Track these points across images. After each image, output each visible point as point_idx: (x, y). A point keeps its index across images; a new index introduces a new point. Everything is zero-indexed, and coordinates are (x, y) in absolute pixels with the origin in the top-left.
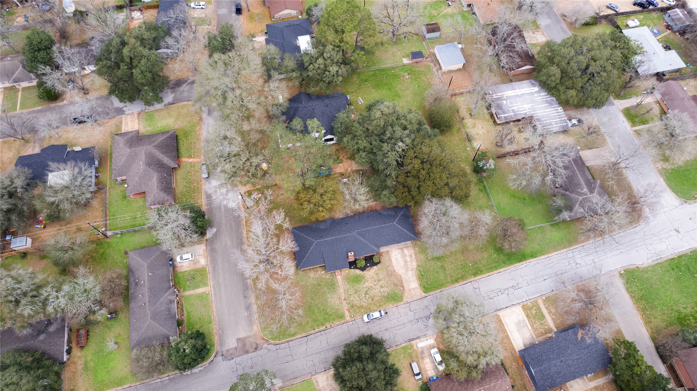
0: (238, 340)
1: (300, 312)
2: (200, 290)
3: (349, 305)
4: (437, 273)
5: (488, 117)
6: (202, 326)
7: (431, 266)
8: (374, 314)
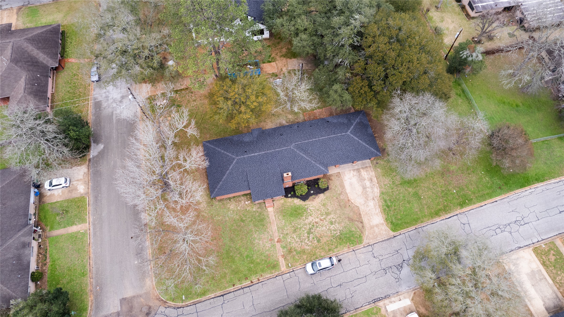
0: (123, 301)
1: (212, 260)
2: (74, 229)
3: (285, 249)
4: (409, 202)
5: (458, 9)
6: (71, 281)
7: (399, 193)
8: (321, 262)
